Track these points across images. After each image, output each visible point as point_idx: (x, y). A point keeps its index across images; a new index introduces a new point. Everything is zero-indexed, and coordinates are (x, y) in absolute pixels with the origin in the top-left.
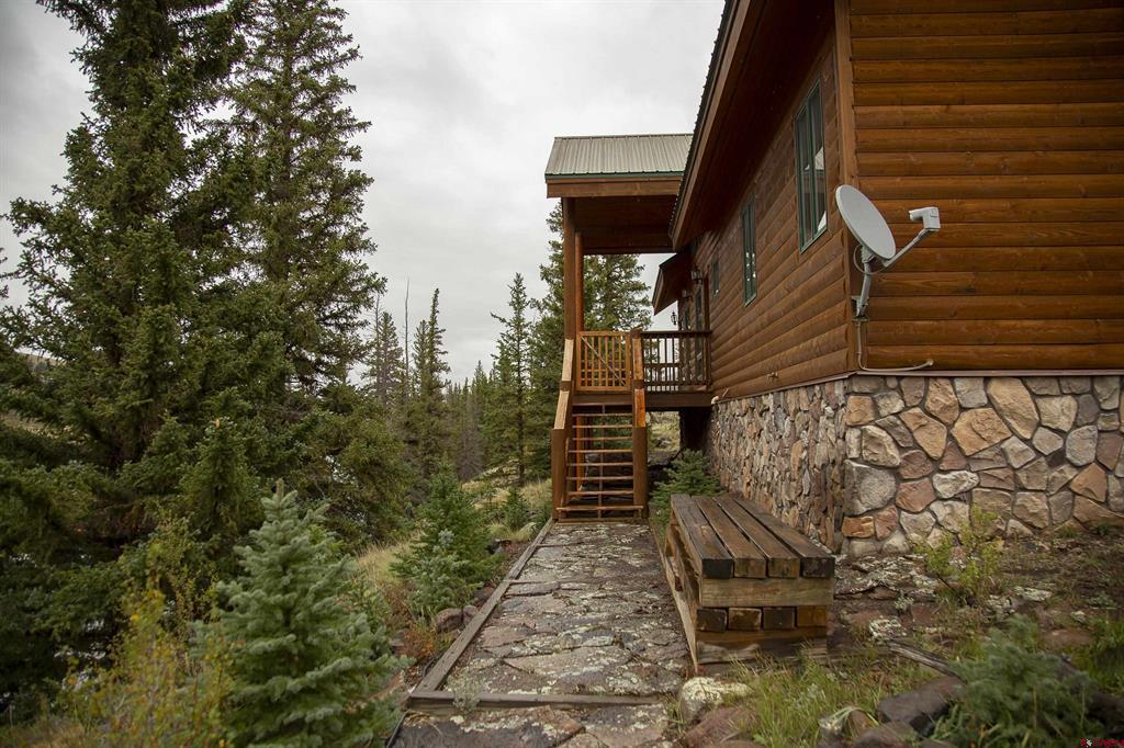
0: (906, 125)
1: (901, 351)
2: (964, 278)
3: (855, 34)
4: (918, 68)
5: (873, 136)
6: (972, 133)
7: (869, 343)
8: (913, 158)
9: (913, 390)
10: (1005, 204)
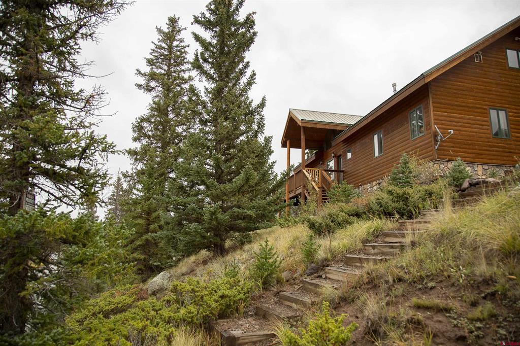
0: (441, 116)
1: (443, 157)
2: (451, 144)
3: (433, 98)
4: (443, 106)
5: (436, 117)
6: (452, 119)
7: (438, 155)
8: (443, 122)
9: (446, 164)
10: (458, 132)
